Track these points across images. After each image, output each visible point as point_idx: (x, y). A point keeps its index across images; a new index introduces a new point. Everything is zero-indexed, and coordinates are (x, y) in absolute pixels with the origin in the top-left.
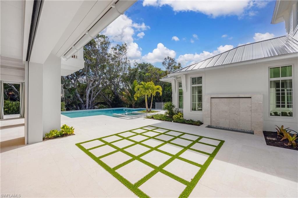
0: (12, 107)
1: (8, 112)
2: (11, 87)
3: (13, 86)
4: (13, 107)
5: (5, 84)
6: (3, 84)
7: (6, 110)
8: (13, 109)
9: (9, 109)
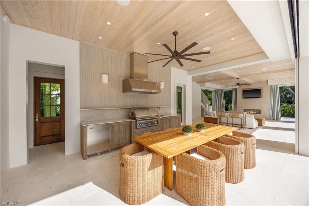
0: (288, 109)
1: (285, 115)
2: (288, 90)
3: (290, 89)
4: (290, 110)
5: (281, 88)
6: (279, 87)
7: (282, 112)
8: (289, 111)
9: (286, 112)
